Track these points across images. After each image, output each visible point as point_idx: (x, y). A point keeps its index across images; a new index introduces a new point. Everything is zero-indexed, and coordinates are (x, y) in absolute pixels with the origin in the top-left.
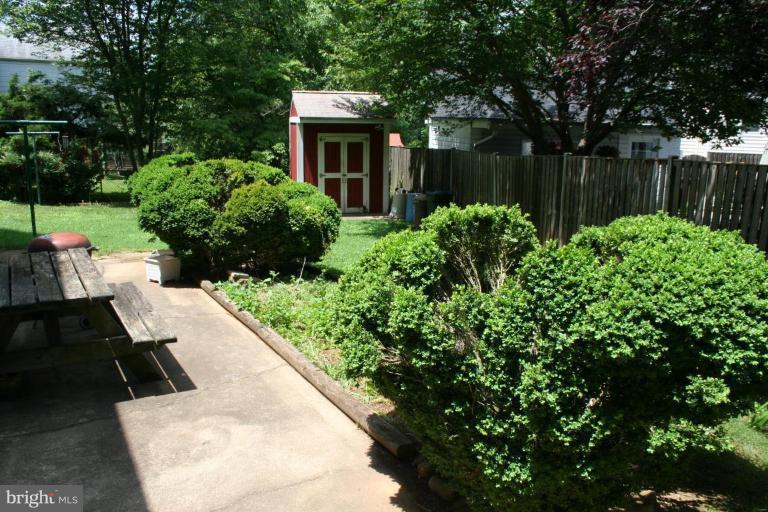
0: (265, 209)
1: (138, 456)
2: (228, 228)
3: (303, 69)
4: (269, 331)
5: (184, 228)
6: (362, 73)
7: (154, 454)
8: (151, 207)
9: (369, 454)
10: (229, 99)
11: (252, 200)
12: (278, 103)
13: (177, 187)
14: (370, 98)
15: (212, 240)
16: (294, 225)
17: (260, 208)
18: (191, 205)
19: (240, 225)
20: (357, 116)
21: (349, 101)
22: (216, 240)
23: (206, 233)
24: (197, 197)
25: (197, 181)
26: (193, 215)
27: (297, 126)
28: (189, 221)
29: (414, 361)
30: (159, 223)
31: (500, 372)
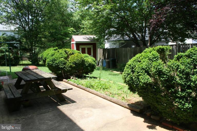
0: (79, 60)
1: (71, 117)
2: (71, 65)
3: (74, 30)
4: (88, 89)
5: (59, 66)
6: (91, 30)
7: (75, 117)
8: (50, 60)
9: (131, 113)
10: (55, 38)
11: (76, 58)
12: (68, 39)
13: (56, 55)
14: (92, 37)
15: (66, 68)
16: (87, 64)
17: (78, 60)
18: (60, 60)
19: (74, 64)
20: (90, 41)
21: (87, 37)
22: (67, 68)
23: (65, 67)
24: (62, 58)
25: (61, 53)
26: (61, 62)
27: (74, 44)
28: (60, 64)
29: (161, 79)
30: (52, 64)
31: (184, 79)
